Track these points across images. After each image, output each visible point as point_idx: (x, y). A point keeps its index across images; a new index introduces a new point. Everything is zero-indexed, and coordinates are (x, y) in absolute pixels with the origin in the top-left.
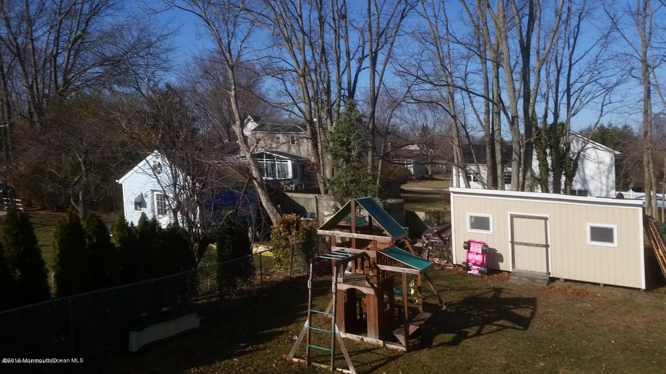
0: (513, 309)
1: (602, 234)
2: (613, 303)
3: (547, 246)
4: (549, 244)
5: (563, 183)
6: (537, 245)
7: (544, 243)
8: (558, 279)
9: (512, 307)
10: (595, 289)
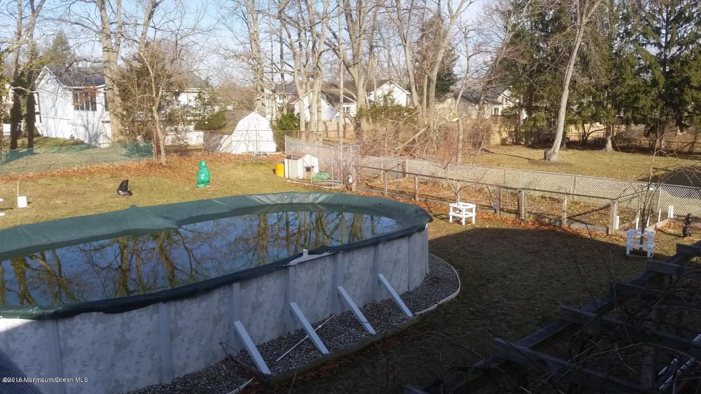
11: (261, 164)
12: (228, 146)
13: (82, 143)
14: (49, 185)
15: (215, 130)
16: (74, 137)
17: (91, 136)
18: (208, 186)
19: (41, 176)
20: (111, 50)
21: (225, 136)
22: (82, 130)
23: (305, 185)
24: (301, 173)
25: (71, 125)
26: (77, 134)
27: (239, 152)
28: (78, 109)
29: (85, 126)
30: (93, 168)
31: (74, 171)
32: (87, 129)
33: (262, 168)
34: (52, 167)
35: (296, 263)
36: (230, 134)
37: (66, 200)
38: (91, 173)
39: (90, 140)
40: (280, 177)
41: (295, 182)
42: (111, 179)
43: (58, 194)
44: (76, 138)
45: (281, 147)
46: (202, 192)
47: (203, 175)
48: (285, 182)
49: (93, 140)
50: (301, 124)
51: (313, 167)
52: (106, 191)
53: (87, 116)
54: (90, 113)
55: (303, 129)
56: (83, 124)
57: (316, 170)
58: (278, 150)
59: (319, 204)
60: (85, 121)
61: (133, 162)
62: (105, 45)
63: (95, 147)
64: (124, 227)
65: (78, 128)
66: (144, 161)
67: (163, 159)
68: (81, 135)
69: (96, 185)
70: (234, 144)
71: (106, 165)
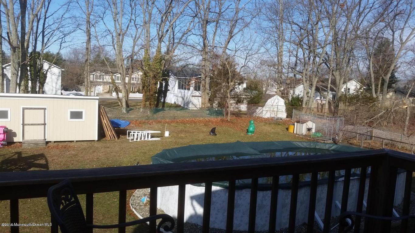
0: (34, 161)
1: (76, 115)
2: (84, 149)
3: (45, 124)
4: (46, 123)
5: (38, 87)
6: (39, 125)
7: (43, 123)
8: (50, 142)
9: (33, 160)
10: (72, 144)
11: (279, 124)
12: (260, 113)
13: (180, 106)
14: (176, 126)
15: (256, 104)
16: (176, 103)
17: (185, 103)
18: (253, 134)
19: (172, 122)
20: (207, 60)
21: (260, 108)
22: (180, 99)
23: (307, 139)
24: (304, 132)
25: (175, 97)
26: (178, 101)
27: (266, 117)
28: (180, 89)
29: (182, 98)
30: (196, 120)
31: (187, 121)
32: (183, 99)
33: (280, 126)
34: (176, 117)
35: (342, 180)
36: (263, 106)
37: (186, 135)
38: (195, 123)
39: (184, 105)
40: (291, 133)
41: (301, 137)
42: (204, 126)
43: (181, 131)
44: (177, 103)
45: (289, 115)
46: (251, 137)
47: (252, 128)
48: (294, 135)
49: (186, 105)
50: (303, 103)
51: (311, 129)
52: (203, 132)
53: (184, 92)
54: (186, 91)
55: (304, 106)
56: (181, 96)
57: (313, 131)
58: (287, 117)
59: (331, 150)
60: (183, 95)
61: (213, 118)
62: (204, 57)
63: (187, 109)
64: (235, 151)
65: (178, 98)
66: (219, 118)
67: (229, 118)
68: (180, 102)
69: (198, 128)
70: (264, 112)
71: (201, 119)
